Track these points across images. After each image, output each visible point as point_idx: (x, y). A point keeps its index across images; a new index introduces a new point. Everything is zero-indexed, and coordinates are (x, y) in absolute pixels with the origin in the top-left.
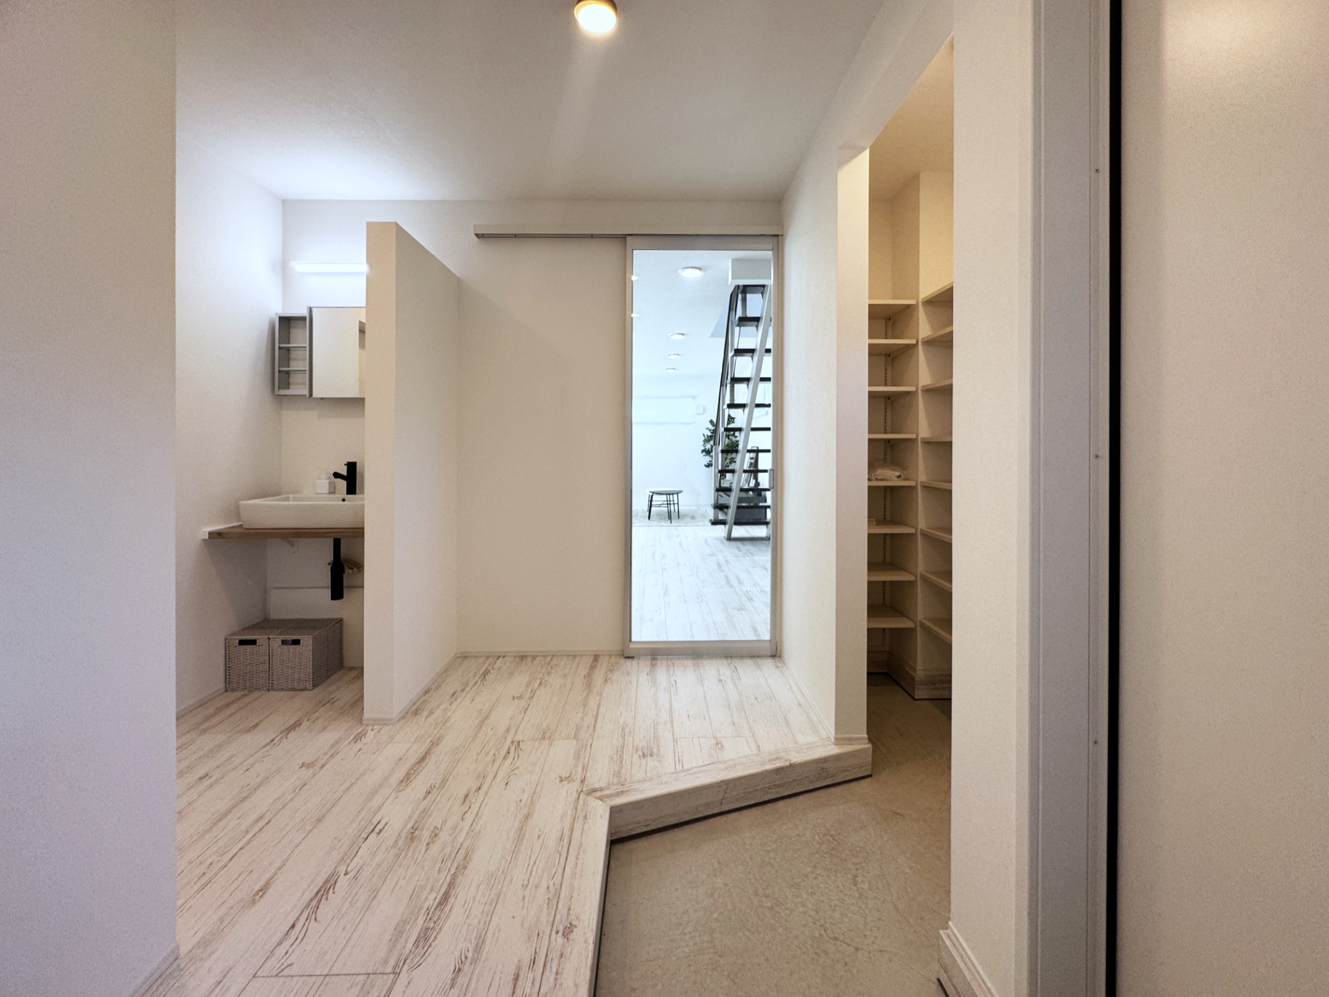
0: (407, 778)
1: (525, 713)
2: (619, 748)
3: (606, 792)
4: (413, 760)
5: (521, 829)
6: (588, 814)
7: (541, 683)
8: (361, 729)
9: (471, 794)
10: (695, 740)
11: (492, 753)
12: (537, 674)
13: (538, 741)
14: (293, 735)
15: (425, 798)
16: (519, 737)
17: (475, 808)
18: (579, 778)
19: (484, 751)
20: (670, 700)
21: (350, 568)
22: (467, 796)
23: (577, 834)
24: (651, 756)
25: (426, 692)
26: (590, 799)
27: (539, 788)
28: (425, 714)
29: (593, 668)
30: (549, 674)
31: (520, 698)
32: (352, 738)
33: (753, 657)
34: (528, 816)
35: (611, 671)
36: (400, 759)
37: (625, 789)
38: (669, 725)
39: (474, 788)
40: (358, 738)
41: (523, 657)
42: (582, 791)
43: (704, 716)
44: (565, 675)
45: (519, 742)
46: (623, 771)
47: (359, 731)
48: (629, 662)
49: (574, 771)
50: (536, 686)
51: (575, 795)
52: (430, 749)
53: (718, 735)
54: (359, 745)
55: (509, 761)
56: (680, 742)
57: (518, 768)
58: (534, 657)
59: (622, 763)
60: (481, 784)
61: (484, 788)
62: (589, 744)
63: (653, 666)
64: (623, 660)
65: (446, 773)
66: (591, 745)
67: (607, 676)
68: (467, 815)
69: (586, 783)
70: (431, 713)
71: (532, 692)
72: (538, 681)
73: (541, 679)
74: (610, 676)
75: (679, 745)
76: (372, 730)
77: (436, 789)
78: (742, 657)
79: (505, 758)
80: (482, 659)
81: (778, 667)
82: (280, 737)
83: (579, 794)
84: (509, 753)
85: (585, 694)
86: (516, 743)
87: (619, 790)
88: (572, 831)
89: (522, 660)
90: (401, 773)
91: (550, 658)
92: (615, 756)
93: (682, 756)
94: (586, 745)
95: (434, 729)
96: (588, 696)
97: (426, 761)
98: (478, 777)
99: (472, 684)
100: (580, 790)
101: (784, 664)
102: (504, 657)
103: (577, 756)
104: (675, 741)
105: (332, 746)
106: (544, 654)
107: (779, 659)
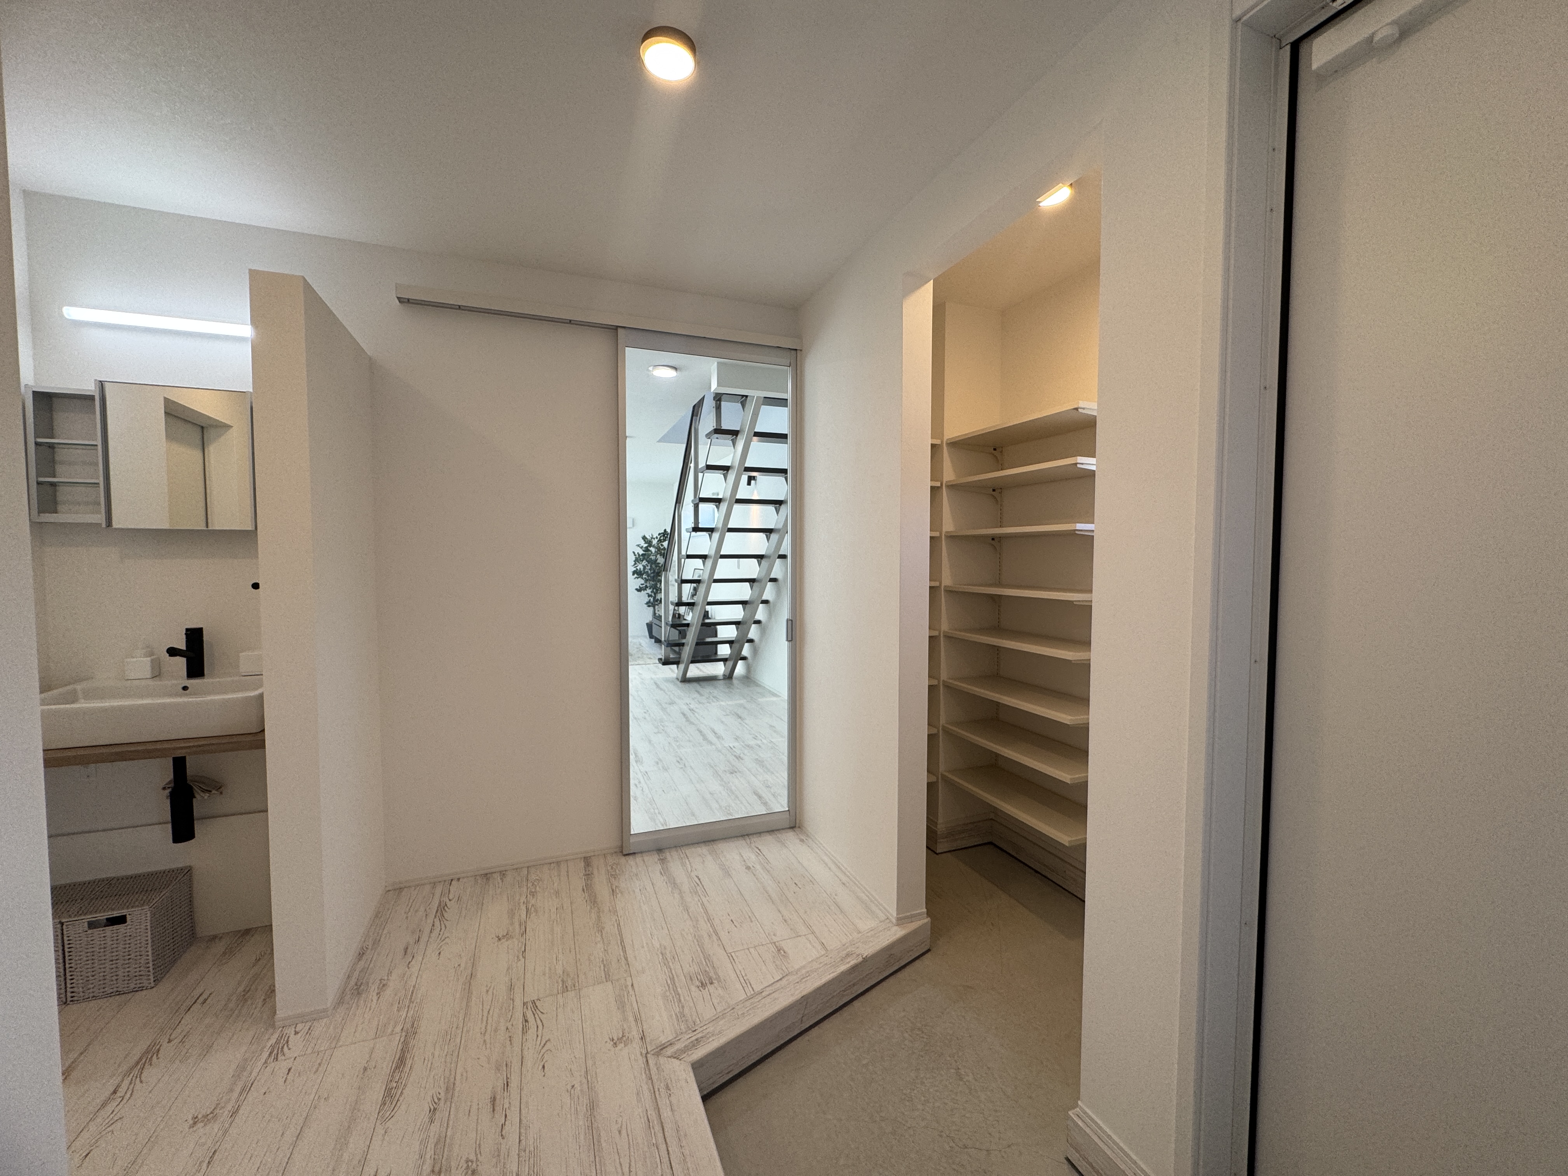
0: (391, 1096)
1: (525, 958)
2: (669, 982)
3: (679, 1046)
4: (386, 1067)
5: (591, 1127)
6: (669, 1082)
7: (527, 909)
8: (276, 1036)
9: (498, 1097)
10: (752, 950)
11: (503, 1028)
12: (517, 898)
13: (560, 996)
14: (151, 1074)
15: (432, 1121)
16: (531, 995)
17: (514, 1117)
18: (635, 1034)
19: (489, 1027)
20: (703, 904)
21: (204, 791)
22: (494, 1100)
23: (666, 1113)
24: (711, 983)
25: (361, 955)
26: (662, 1060)
27: (590, 1063)
28: (374, 988)
29: (588, 876)
30: (533, 894)
31: (507, 936)
32: (265, 1055)
33: (771, 832)
34: (592, 1106)
35: (615, 876)
36: (365, 1069)
37: (700, 1035)
38: (715, 937)
39: (500, 1084)
40: (276, 1052)
41: (487, 876)
42: (647, 1053)
43: (750, 917)
44: (557, 893)
45: (534, 1002)
46: (686, 1010)
47: (273, 1041)
48: (631, 860)
49: (625, 1026)
50: (524, 916)
51: (641, 1061)
52: (406, 1043)
53: (775, 939)
54: (283, 1065)
55: (532, 1031)
56: (737, 957)
57: (549, 1040)
58: (503, 874)
59: (680, 1001)
60: (507, 1078)
61: (514, 1084)
62: (629, 984)
63: (663, 861)
64: (623, 860)
65: (447, 1072)
66: (632, 985)
67: (612, 885)
68: (507, 1128)
69: (648, 1040)
70: (383, 986)
71: (520, 925)
72: (523, 908)
73: (526, 903)
74: (615, 883)
75: (737, 962)
76: (296, 1033)
77: (442, 1102)
78: (760, 833)
79: (524, 1031)
80: (428, 888)
81: (802, 841)
82: (126, 1082)
83: (646, 1057)
84: (526, 1021)
85: (594, 916)
86: (530, 1005)
87: (694, 1038)
88: (659, 1111)
89: (488, 879)
90: (376, 1093)
91: (525, 871)
92: (668, 994)
93: (746, 975)
94: (626, 987)
95: (398, 1011)
96: (599, 917)
97: (409, 1063)
98: (498, 1069)
99: (427, 930)
100: (644, 1052)
101: (808, 836)
102: (459, 879)
103: (621, 1005)
104: (730, 956)
105: (237, 1076)
106: (515, 867)
107: (799, 829)
